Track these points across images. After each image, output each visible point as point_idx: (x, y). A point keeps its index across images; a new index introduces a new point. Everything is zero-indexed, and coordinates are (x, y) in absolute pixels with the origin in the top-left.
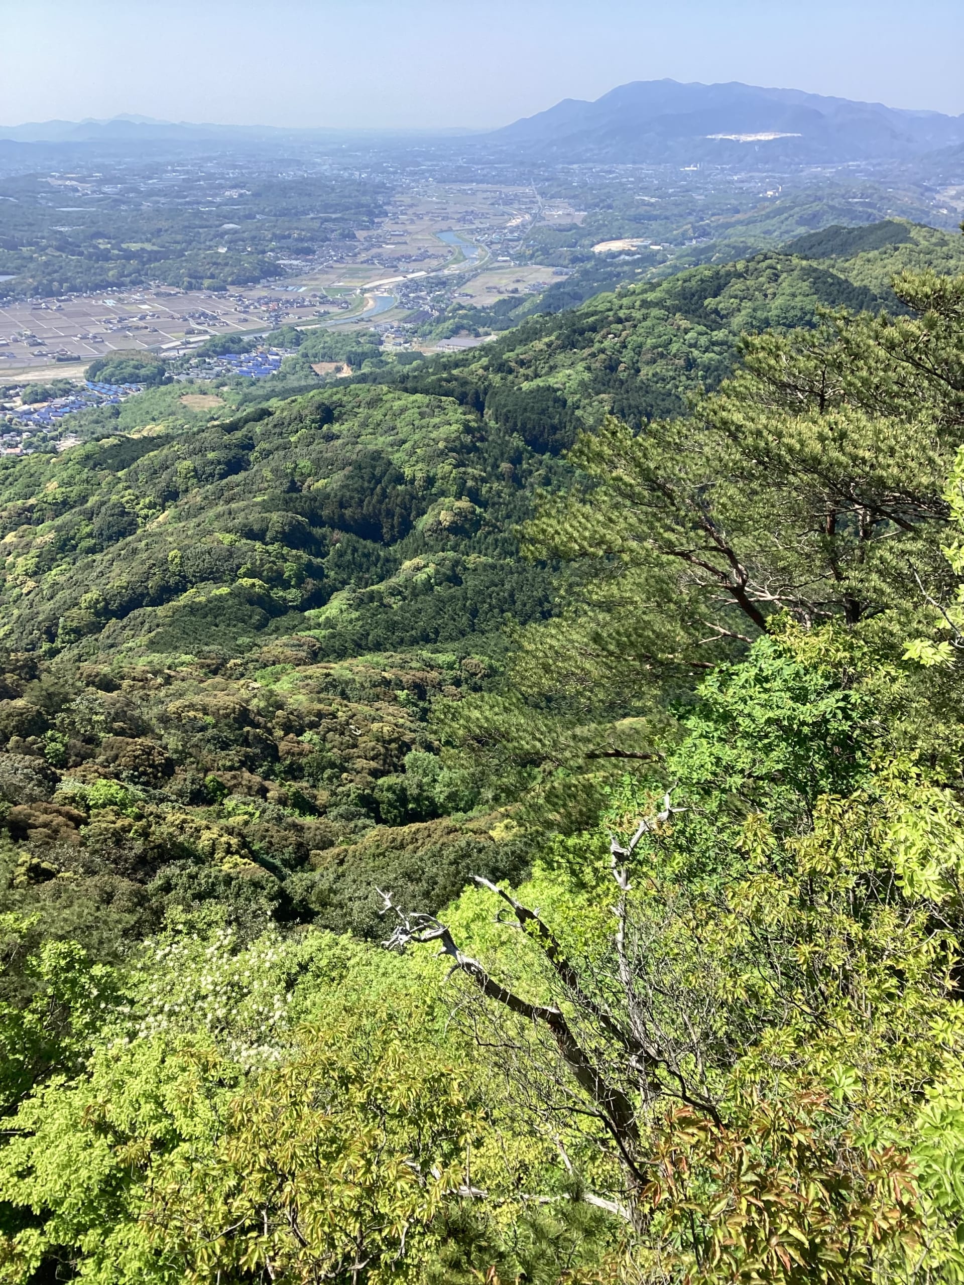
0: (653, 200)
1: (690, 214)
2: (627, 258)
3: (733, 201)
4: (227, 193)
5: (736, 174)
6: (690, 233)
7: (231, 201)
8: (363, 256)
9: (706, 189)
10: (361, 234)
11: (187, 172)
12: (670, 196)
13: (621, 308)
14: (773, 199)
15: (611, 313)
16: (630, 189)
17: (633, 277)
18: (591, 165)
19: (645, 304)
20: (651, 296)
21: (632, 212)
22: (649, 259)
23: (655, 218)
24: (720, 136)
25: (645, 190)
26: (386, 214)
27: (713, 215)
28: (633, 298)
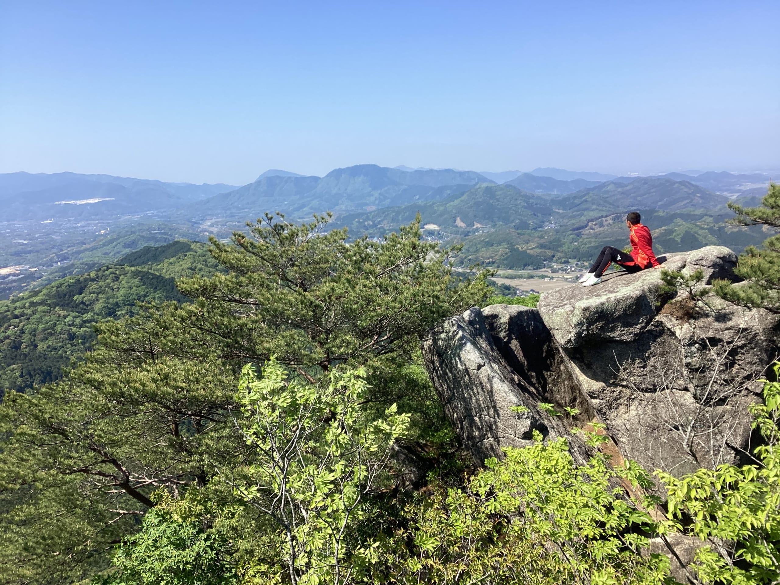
0: (26, 242)
1: (53, 248)
2: (14, 278)
3: (80, 238)
5: (78, 223)
6: (56, 259)
9: (61, 233)
12: (37, 238)
13: (15, 308)
14: (105, 235)
15: (9, 313)
16: (8, 236)
17: (21, 289)
19: (32, 304)
20: (36, 299)
21: (13, 250)
22: (31, 277)
23: (30, 252)
24: (64, 202)
25: (20, 236)
27: (69, 247)
28: (23, 302)
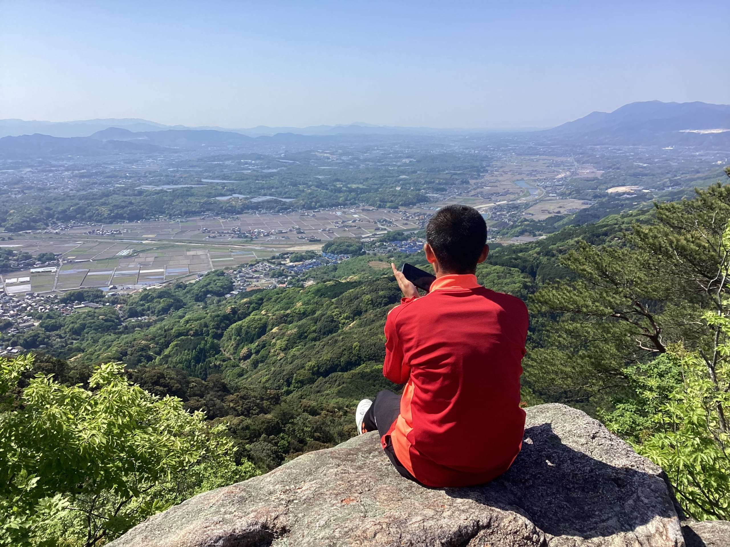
0: (645, 165)
1: (668, 173)
2: (628, 196)
3: (695, 167)
4: (404, 160)
5: (697, 151)
6: (668, 183)
7: (405, 164)
8: (473, 193)
9: (678, 160)
10: (472, 182)
11: (385, 150)
12: (656, 163)
13: (623, 223)
14: (721, 166)
15: (617, 226)
16: (631, 159)
17: (631, 207)
18: (607, 146)
19: (638, 220)
20: (642, 217)
21: (632, 171)
22: (642, 197)
23: (646, 175)
24: (688, 131)
25: (640, 160)
26: (487, 171)
27: (683, 174)
28: (631, 218)
